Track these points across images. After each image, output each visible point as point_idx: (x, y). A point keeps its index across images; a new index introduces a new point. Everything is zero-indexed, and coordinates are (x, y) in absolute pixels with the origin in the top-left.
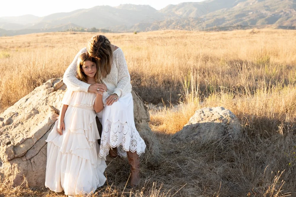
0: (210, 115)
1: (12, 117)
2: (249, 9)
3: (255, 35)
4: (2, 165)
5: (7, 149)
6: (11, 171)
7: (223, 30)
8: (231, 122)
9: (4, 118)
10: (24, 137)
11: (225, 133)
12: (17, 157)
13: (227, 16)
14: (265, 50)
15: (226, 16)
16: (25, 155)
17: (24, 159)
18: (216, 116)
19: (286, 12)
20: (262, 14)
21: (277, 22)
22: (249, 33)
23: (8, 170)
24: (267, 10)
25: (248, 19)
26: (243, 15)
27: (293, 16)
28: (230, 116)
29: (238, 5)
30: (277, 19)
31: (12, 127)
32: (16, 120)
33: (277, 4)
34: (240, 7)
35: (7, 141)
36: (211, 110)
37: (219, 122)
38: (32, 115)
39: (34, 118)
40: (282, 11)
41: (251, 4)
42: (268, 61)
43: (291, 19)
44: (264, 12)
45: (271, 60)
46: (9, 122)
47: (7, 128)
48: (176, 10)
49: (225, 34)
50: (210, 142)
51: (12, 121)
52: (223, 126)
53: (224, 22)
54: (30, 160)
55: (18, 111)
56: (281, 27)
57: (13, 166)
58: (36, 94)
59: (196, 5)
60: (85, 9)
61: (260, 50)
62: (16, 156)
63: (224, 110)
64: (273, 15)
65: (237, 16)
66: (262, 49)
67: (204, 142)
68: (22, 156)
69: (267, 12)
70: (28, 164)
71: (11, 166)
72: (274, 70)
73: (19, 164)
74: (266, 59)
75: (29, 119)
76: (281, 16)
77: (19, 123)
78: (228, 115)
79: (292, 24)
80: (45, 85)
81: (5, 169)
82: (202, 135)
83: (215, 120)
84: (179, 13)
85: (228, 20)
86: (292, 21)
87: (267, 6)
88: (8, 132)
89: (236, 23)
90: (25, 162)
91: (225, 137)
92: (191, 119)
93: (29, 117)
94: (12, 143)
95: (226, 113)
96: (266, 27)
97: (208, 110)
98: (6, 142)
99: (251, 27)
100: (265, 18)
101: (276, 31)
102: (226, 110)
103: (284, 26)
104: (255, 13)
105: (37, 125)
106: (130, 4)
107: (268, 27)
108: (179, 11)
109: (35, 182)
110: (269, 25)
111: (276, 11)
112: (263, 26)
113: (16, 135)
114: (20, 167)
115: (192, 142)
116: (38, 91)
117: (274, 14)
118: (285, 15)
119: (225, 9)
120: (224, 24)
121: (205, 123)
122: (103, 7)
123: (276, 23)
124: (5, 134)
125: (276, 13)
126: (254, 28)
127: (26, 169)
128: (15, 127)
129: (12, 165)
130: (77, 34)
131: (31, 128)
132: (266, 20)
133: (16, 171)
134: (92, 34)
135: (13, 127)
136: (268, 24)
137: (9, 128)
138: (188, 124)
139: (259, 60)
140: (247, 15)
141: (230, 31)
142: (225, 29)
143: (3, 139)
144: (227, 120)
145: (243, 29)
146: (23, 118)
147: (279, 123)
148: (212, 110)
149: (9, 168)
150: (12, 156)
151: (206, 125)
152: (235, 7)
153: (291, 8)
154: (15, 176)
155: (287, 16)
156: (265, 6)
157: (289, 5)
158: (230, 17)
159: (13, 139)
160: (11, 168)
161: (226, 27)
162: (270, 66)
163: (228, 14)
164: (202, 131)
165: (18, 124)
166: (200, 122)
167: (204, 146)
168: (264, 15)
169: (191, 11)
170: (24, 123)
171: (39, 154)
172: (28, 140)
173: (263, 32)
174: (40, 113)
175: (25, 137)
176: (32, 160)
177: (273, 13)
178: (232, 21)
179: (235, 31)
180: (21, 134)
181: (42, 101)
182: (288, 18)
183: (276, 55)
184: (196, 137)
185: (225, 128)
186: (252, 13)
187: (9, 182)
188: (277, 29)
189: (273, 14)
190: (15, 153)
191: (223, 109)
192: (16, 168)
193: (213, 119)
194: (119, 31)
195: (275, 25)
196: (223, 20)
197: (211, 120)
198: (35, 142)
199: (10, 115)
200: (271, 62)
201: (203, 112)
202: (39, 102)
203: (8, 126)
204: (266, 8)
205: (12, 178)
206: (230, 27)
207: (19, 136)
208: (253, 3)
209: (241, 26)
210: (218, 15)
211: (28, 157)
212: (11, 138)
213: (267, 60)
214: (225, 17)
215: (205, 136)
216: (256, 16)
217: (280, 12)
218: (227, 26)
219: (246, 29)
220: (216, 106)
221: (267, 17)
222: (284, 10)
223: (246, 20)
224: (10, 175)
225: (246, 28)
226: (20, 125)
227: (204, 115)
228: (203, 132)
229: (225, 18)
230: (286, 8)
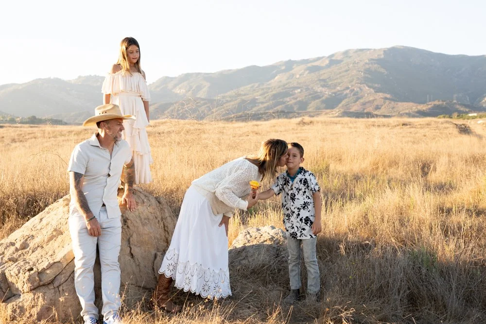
0: (258, 236)
1: (26, 240)
2: (295, 85)
3: (306, 127)
4: (21, 297)
5: (30, 276)
6: (33, 302)
7: (254, 119)
8: (284, 242)
9: (15, 242)
10: (49, 261)
11: (278, 255)
12: (44, 285)
13: (260, 95)
14: (323, 152)
15: (257, 95)
16: (52, 282)
17: (51, 287)
18: (266, 237)
19: (354, 90)
20: (317, 92)
21: (340, 105)
22: (297, 124)
23: (30, 301)
24: (323, 86)
25: (293, 101)
26: (287, 94)
27: (364, 96)
28: (282, 236)
29: (276, 78)
30: (340, 101)
31: (29, 252)
32: (33, 244)
33: (338, 76)
34: (280, 81)
35: (28, 267)
36: (258, 230)
37: (270, 243)
38: (55, 236)
39: (57, 240)
40: (348, 88)
41: (298, 76)
42: (327, 169)
43: (362, 101)
44: (319, 89)
45: (332, 167)
46: (24, 246)
47: (22, 253)
48: (175, 86)
49: (257, 125)
50: (260, 266)
51: (28, 245)
52: (274, 248)
53: (256, 106)
54: (58, 287)
55: (34, 233)
56: (347, 114)
57: (36, 297)
58: (52, 213)
59: (208, 77)
60: (17, 84)
61: (315, 152)
62: (42, 283)
63: (275, 229)
64: (334, 95)
65: (275, 96)
66: (317, 151)
67: (253, 266)
68: (49, 284)
69: (324, 89)
70: (55, 292)
71: (33, 296)
72: (336, 181)
73: (45, 293)
74: (324, 166)
75: (51, 242)
76: (346, 96)
77: (38, 247)
78: (281, 234)
79: (364, 109)
80: (63, 202)
81: (25, 300)
82: (250, 259)
83: (265, 241)
84: (180, 91)
85: (262, 103)
86: (364, 104)
87: (324, 80)
88: (25, 257)
89: (275, 107)
90: (53, 291)
91: (279, 259)
92: (234, 242)
93: (51, 239)
94: (35, 269)
95: (277, 232)
96: (324, 113)
97: (255, 230)
98: (27, 269)
99: (299, 115)
100: (321, 100)
101: (339, 121)
102: (277, 229)
103: (351, 113)
104: (304, 90)
105: (63, 247)
106: (95, 76)
107: (326, 114)
108: (180, 88)
109: (64, 314)
110: (328, 111)
111: (338, 88)
112: (317, 112)
113: (38, 260)
114: (46, 297)
115: (238, 268)
116: (54, 209)
117: (335, 93)
118: (352, 94)
119: (257, 85)
120: (255, 109)
121: (253, 245)
122: (49, 81)
123: (338, 108)
124: (22, 260)
125: (339, 91)
126: (303, 116)
127: (53, 298)
128: (33, 252)
129: (34, 294)
130: (6, 127)
131: (56, 251)
132: (323, 102)
133: (41, 302)
134: (31, 127)
135: (31, 251)
136: (326, 108)
137: (25, 253)
138: (232, 248)
139: (313, 168)
140: (293, 95)
141: (265, 120)
142: (257, 117)
143: (22, 266)
144: (280, 240)
145: (286, 117)
146: (42, 241)
147: (340, 241)
148: (260, 230)
149: (30, 299)
150: (36, 284)
151: (254, 247)
152: (272, 81)
153: (360, 84)
154: (39, 308)
155: (356, 96)
156: (320, 80)
157: (358, 79)
158: (265, 98)
159: (34, 265)
160: (34, 299)
161: (259, 114)
162: (330, 176)
163: (260, 92)
164: (249, 254)
165: (36, 248)
166: (246, 245)
167: (253, 272)
168: (319, 94)
169: (199, 88)
170: (44, 246)
171: (69, 280)
172: (55, 264)
173: (318, 122)
174: (64, 234)
175: (52, 262)
176: (61, 288)
177: (333, 91)
178: (268, 103)
179: (273, 121)
180: (43, 259)
181: (64, 220)
182: (358, 99)
183: (339, 160)
184: (244, 262)
185: (277, 250)
186: (299, 90)
187: (31, 315)
188: (341, 117)
189: (333, 93)
190: (40, 280)
191: (273, 228)
192: (41, 299)
193: (262, 241)
194: (77, 121)
195: (337, 110)
196: (254, 102)
197: (260, 242)
198: (64, 266)
199: (23, 238)
200: (332, 169)
201: (249, 233)
202: (60, 221)
203: (24, 251)
204: (322, 83)
205: (35, 311)
206: (265, 113)
207: (43, 261)
208: (300, 75)
209: (283, 112)
210: (245, 95)
211: (56, 284)
212: (31, 263)
213: (325, 168)
214: (257, 97)
215: (254, 260)
216: (306, 96)
217: (344, 90)
218: (259, 112)
219: (291, 118)
220: (264, 225)
221: (324, 98)
222: (350, 86)
223: (291, 102)
224: (33, 307)
225: (291, 115)
226: (39, 249)
227: (251, 237)
228: (251, 256)
229: (257, 99)
230: (353, 83)
